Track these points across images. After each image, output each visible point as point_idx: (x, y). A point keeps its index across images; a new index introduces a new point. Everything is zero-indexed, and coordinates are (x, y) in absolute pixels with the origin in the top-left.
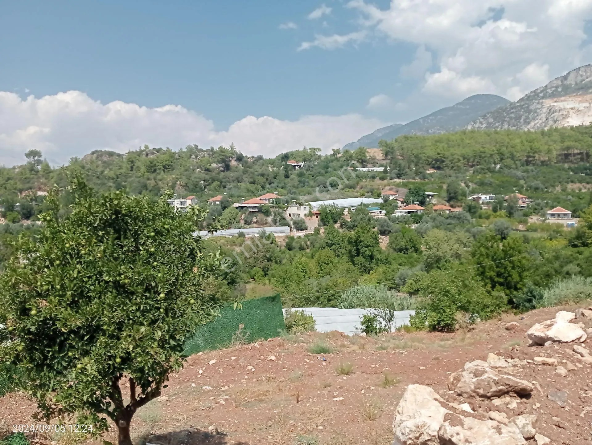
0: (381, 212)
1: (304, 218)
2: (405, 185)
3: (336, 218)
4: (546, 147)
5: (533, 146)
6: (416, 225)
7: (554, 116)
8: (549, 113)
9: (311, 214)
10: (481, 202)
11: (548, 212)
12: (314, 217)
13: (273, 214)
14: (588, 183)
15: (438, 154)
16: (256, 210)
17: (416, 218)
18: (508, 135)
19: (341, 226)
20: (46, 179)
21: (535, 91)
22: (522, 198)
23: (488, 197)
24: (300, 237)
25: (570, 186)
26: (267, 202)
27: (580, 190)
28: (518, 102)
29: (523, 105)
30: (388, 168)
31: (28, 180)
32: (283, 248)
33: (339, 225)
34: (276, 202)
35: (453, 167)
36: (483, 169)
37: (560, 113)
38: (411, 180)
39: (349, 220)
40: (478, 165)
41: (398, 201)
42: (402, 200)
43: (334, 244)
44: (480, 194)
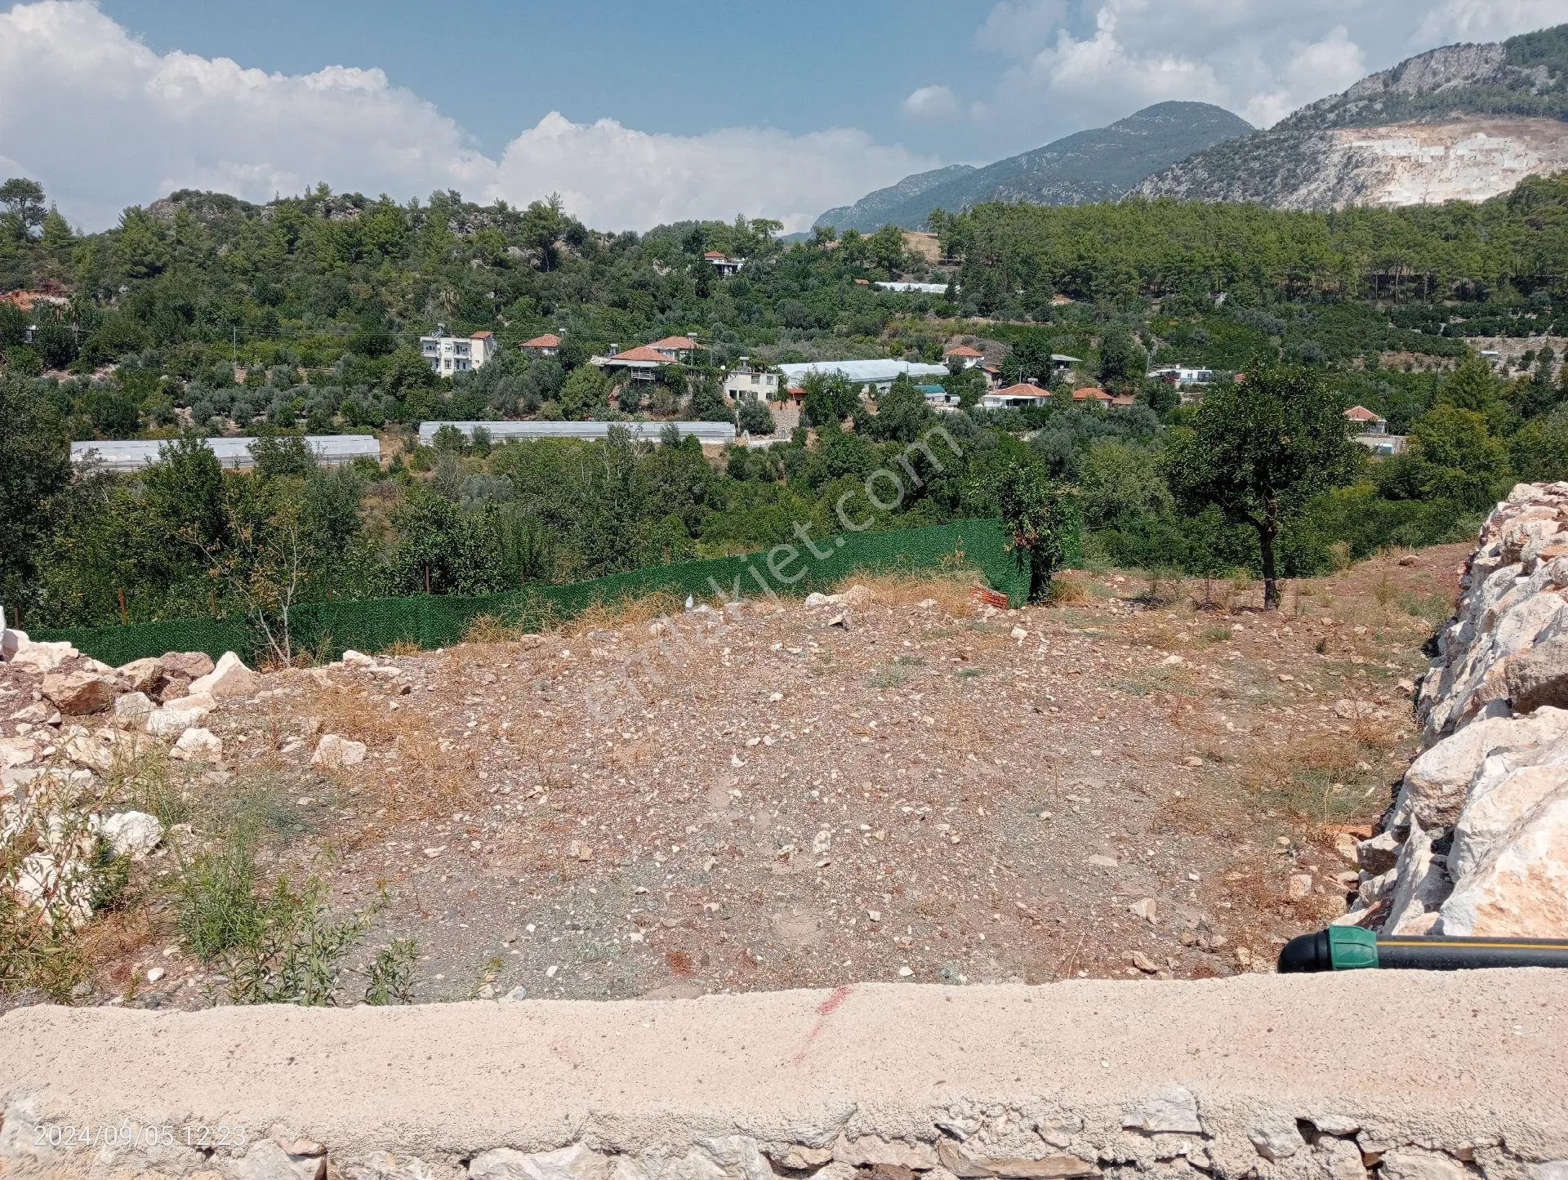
0: (948, 399)
1: (766, 402)
2: (999, 334)
3: (844, 408)
4: (1338, 257)
5: (1309, 251)
6: (1033, 433)
7: (1358, 175)
8: (1346, 166)
9: (783, 395)
10: (1177, 385)
12: (791, 403)
13: (690, 389)
14: (1427, 353)
15: (1081, 258)
16: (650, 377)
17: (1033, 416)
18: (1249, 219)
19: (857, 427)
20: (62, 263)
21: (1316, 106)
23: (1195, 373)
24: (760, 450)
25: (1385, 358)
26: (673, 358)
27: (1409, 368)
28: (1272, 131)
29: (1286, 140)
30: (958, 287)
31: (11, 263)
32: (722, 474)
33: (852, 424)
34: (695, 359)
35: (1113, 294)
36: (1185, 303)
37: (1374, 169)
38: (1012, 322)
39: (874, 413)
40: (1172, 292)
41: (984, 374)
42: (995, 371)
43: (847, 470)
44: (1178, 366)
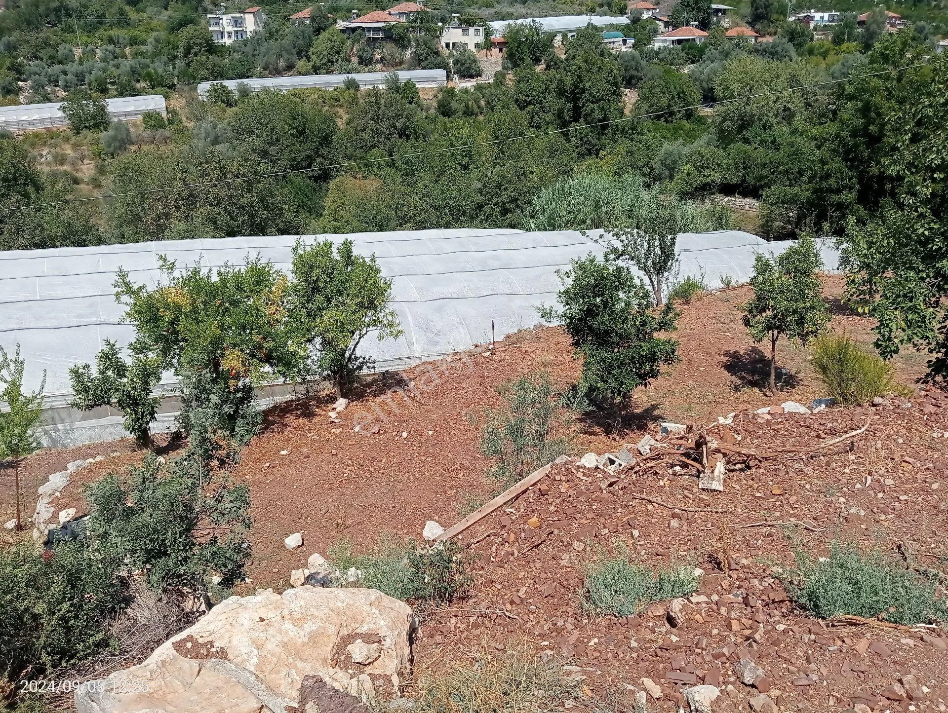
0: (625, 42)
1: (475, 51)
3: (538, 53)
6: (692, 66)
9: (488, 45)
10: (812, 26)
11: (941, 43)
12: (495, 51)
13: (413, 43)
16: (381, 35)
17: (692, 52)
19: (548, 67)
22: (891, 18)
23: (826, 15)
24: (465, 91)
26: (404, 19)
32: (433, 111)
33: (544, 66)
34: (421, 20)
39: (563, 57)
41: (658, 22)
42: (666, 19)
43: (531, 103)
44: (812, 11)
